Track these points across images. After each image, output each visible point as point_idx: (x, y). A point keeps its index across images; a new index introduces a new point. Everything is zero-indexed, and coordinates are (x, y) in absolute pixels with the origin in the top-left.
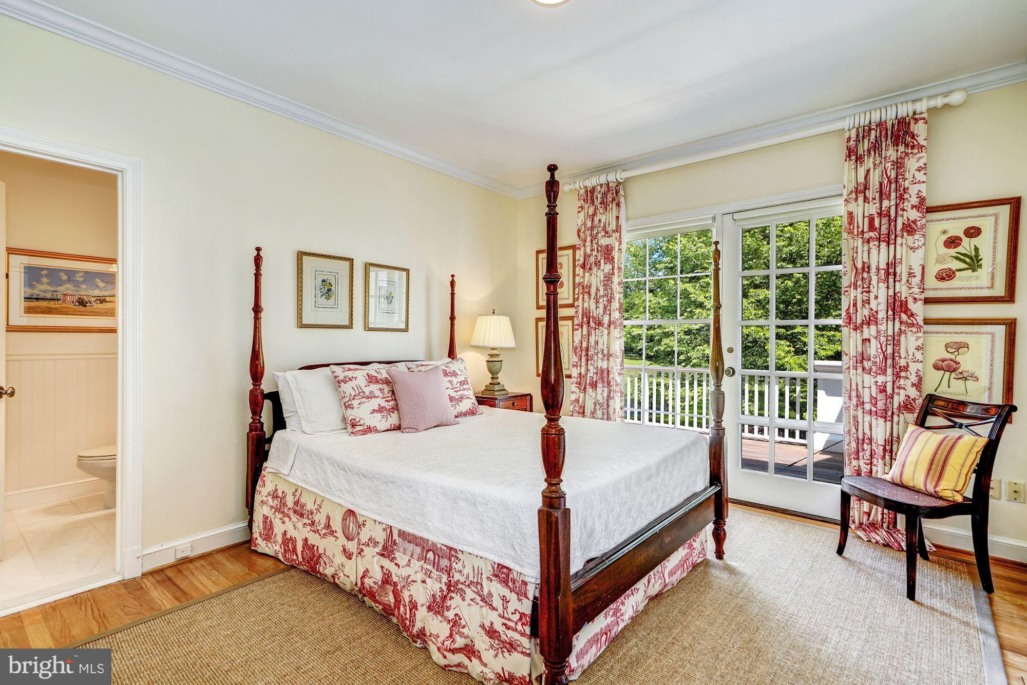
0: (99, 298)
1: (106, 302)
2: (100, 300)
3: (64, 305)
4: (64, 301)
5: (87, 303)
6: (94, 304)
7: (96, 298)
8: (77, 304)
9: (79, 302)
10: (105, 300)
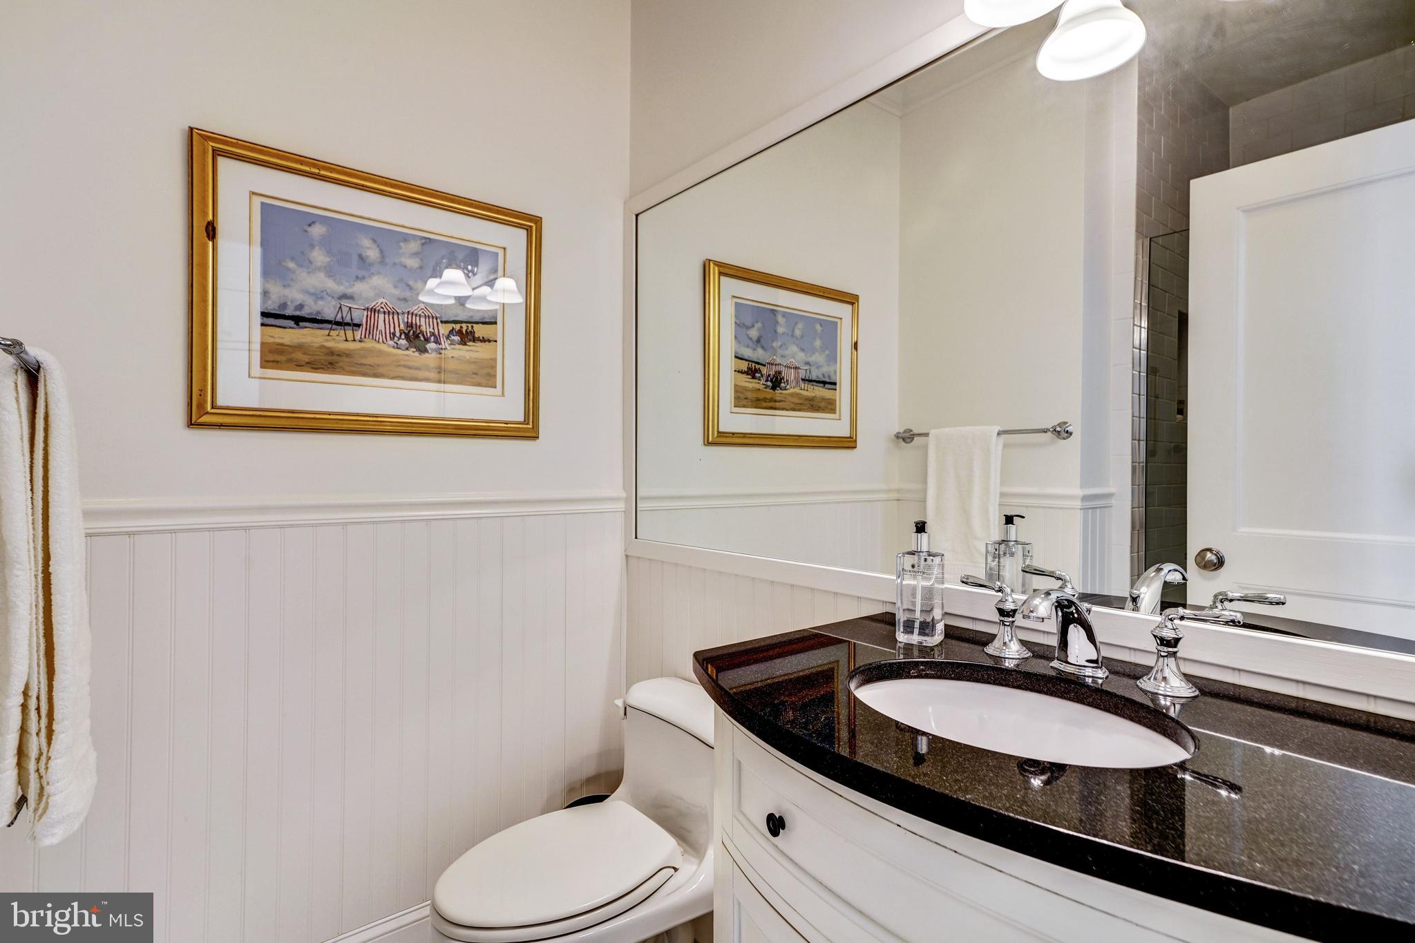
0: (457, 327)
1: (474, 340)
2: (460, 333)
3: (369, 344)
4: (370, 332)
5: (427, 340)
6: (445, 343)
7: (450, 326)
8: (403, 342)
9: (407, 337)
10: (472, 333)
